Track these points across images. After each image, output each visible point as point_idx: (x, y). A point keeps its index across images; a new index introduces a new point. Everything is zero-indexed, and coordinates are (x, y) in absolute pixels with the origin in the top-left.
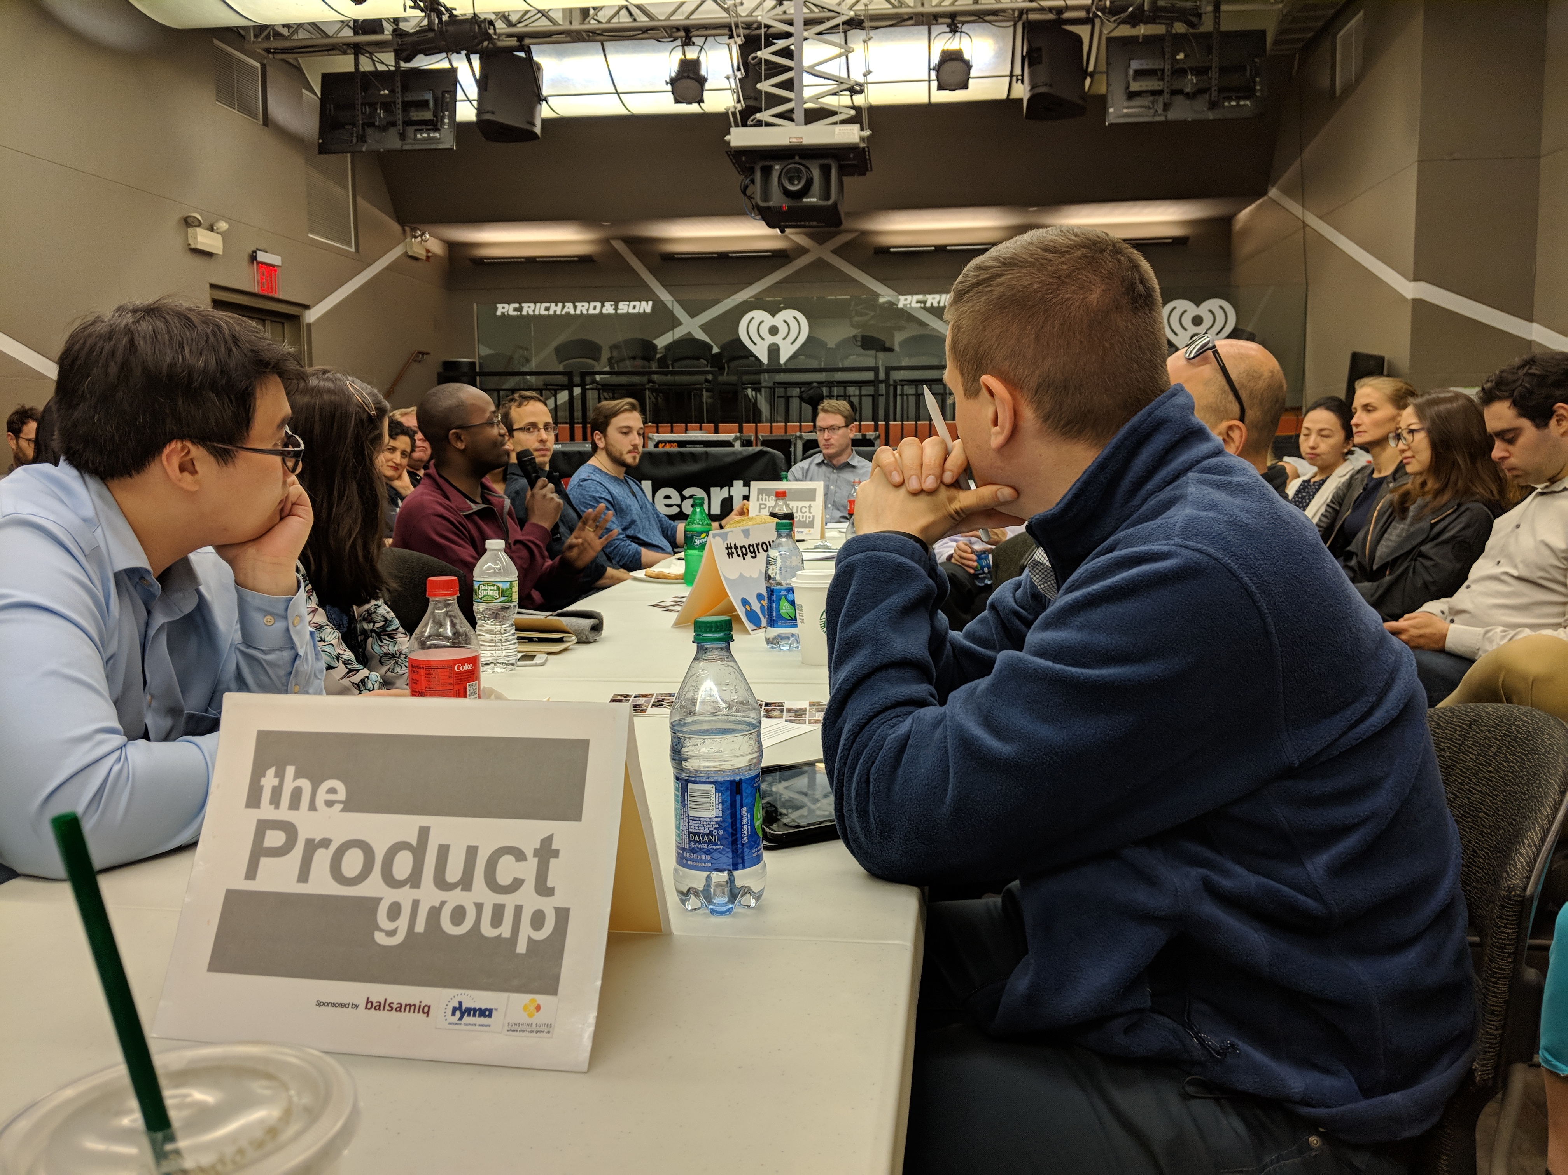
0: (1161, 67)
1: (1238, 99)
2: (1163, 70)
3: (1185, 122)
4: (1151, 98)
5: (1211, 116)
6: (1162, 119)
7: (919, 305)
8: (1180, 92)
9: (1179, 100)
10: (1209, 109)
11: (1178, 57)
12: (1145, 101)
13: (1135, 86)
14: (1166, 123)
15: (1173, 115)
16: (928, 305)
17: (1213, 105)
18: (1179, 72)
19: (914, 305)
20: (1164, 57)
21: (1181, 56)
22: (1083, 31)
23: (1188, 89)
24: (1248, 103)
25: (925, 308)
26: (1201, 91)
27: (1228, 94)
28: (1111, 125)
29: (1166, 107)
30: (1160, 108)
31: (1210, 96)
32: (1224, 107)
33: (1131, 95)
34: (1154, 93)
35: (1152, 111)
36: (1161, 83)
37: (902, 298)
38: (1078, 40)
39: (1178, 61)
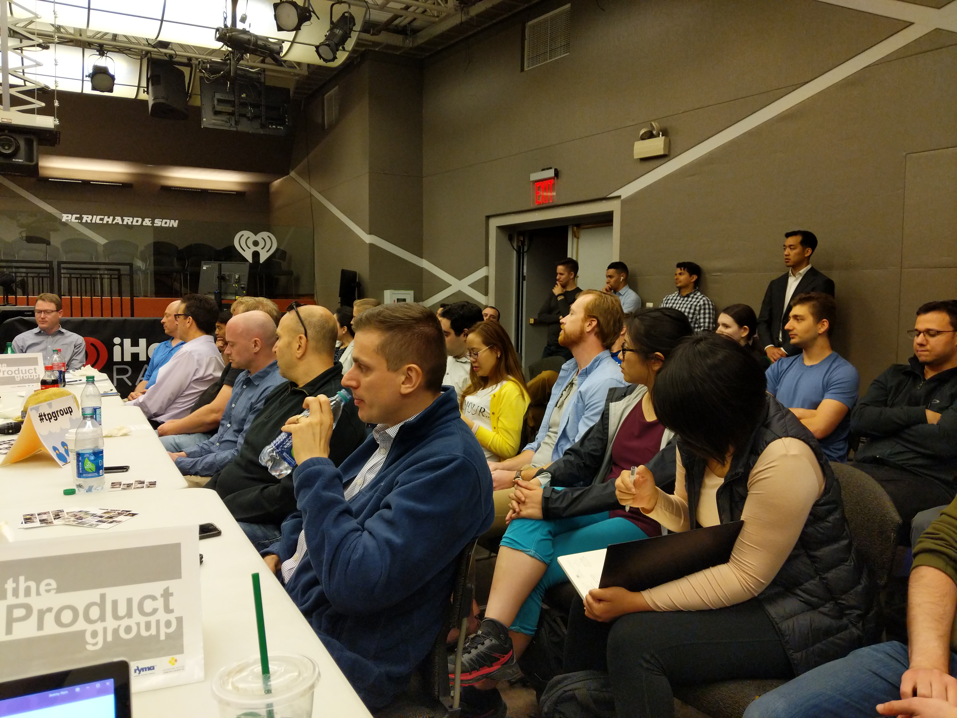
0: (233, 99)
1: (277, 125)
2: (234, 101)
3: (248, 132)
4: (228, 117)
5: (262, 132)
6: (235, 129)
7: (77, 221)
8: (244, 116)
9: (244, 120)
10: (261, 128)
11: (242, 96)
12: (225, 118)
13: (219, 108)
14: (237, 132)
15: (240, 128)
16: (84, 221)
17: (263, 126)
18: (244, 104)
19: (73, 220)
20: (234, 94)
21: (244, 95)
22: (186, 71)
23: (249, 115)
24: (282, 128)
25: (81, 223)
26: (255, 117)
27: (272, 121)
28: (205, 128)
29: (237, 123)
30: (233, 124)
31: (261, 120)
32: (269, 128)
33: (217, 113)
34: (229, 114)
35: (229, 124)
36: (233, 109)
37: (65, 216)
38: (182, 74)
39: (243, 98)
